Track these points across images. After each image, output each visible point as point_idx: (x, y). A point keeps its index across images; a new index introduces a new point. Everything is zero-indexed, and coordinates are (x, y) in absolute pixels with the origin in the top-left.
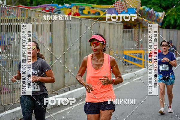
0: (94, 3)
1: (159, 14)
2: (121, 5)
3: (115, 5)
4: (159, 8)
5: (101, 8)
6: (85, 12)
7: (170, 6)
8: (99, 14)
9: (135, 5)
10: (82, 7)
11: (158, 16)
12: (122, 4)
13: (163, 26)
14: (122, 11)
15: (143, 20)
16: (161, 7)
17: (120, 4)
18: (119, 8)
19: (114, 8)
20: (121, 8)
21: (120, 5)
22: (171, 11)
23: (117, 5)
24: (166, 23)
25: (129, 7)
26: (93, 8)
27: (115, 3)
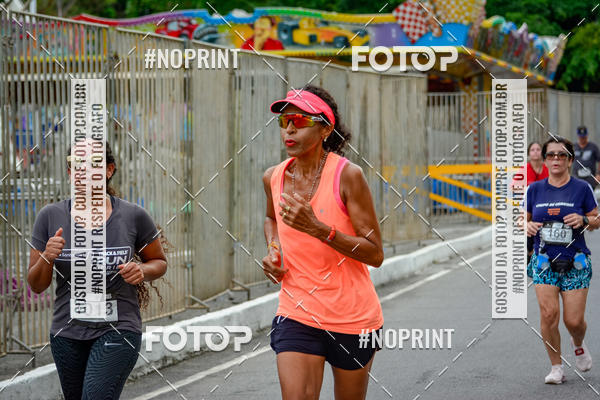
0: (330, 5)
1: (545, 43)
2: (420, 12)
3: (401, 14)
4: (546, 21)
5: (352, 24)
6: (301, 36)
7: (584, 14)
8: (347, 43)
9: (467, 14)
10: (290, 19)
11: (542, 50)
12: (424, 9)
13: (561, 83)
14: (423, 32)
16: (552, 18)
17: (415, 10)
18: (412, 23)
19: (395, 25)
20: (418, 25)
21: (417, 15)
22: (590, 35)
23: (405, 12)
24: (569, 71)
25: (447, 21)
26: (326, 23)
27: (401, 7)
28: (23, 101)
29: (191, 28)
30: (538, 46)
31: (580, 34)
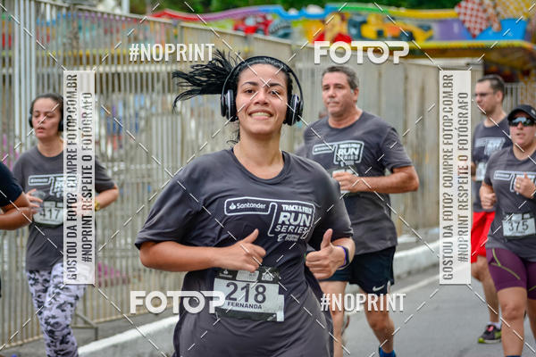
2: (481, 9)
3: (463, 11)
5: (417, 20)
6: (369, 30)
8: (412, 37)
9: (525, 10)
10: (359, 15)
12: (485, 6)
14: (484, 28)
17: (476, 7)
18: (473, 19)
19: (458, 20)
20: (479, 20)
21: (478, 11)
23: (466, 8)
25: (506, 17)
27: (463, 4)
28: (113, 90)
29: (266, 24)
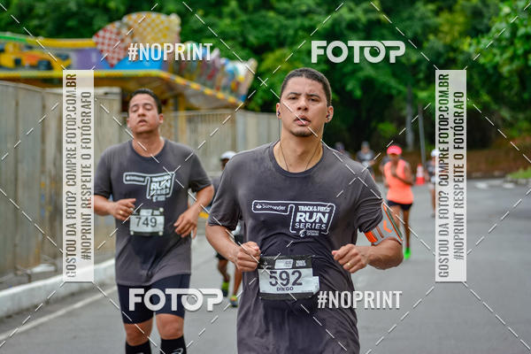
0: (38, 31)
1: (236, 69)
2: (119, 38)
3: (100, 40)
4: (239, 47)
5: (56, 49)
6: (6, 59)
7: (273, 42)
8: (49, 66)
11: (233, 74)
12: (122, 36)
13: (252, 105)
14: (121, 57)
15: (186, 87)
16: (244, 44)
17: (113, 36)
18: (111, 48)
19: (95, 50)
20: (117, 50)
21: (116, 40)
22: (279, 60)
23: (104, 37)
24: (260, 93)
26: (30, 47)
27: (101, 33)
30: (230, 71)
31: (270, 59)
